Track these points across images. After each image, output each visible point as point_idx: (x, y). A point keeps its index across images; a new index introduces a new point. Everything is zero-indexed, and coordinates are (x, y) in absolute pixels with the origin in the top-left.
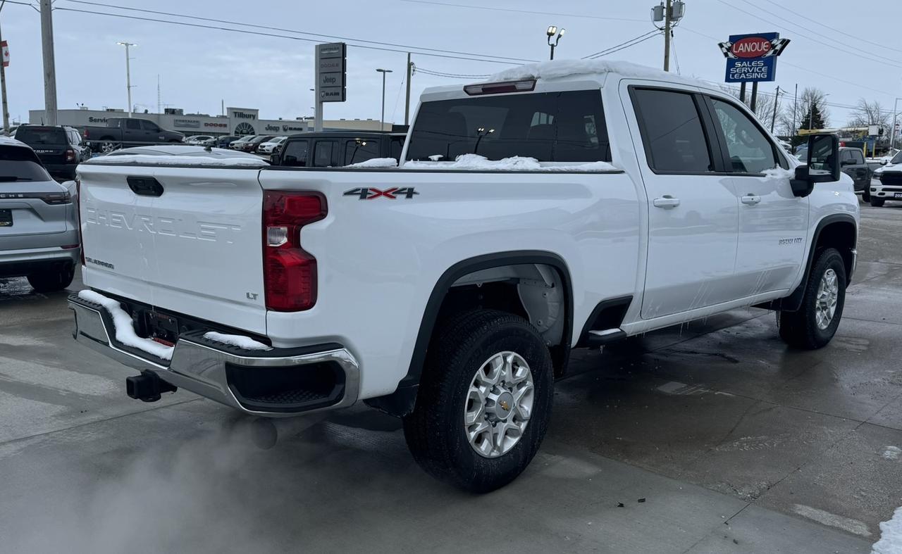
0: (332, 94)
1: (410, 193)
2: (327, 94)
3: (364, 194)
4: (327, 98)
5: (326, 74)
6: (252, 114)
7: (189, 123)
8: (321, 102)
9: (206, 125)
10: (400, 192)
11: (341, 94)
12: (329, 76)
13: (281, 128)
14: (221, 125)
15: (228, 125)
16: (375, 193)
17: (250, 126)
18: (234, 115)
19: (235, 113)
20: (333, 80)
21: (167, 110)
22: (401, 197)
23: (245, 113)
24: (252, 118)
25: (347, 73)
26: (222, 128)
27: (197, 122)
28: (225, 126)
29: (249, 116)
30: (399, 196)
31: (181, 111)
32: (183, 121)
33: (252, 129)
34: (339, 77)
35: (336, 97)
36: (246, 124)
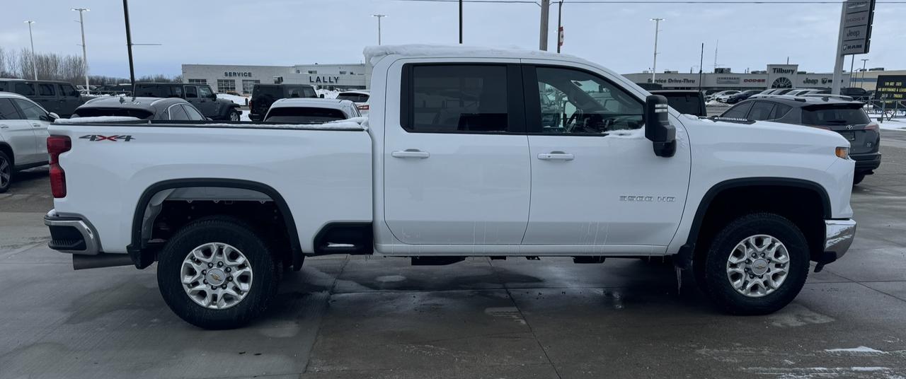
0: (854, 47)
1: (128, 138)
2: (849, 47)
3: (93, 138)
4: (849, 50)
5: (849, 29)
6: (791, 69)
7: (731, 80)
8: (843, 56)
9: (745, 81)
10: (120, 138)
11: (863, 47)
12: (853, 30)
13: (820, 81)
14: (759, 81)
15: (766, 80)
16: (101, 138)
17: (788, 80)
18: (773, 71)
19: (775, 69)
20: (856, 33)
21: (716, 70)
22: (121, 142)
23: (784, 68)
24: (791, 73)
25: (874, 25)
26: (761, 83)
27: (738, 78)
28: (763, 81)
29: (787, 71)
30: (119, 140)
31: (729, 69)
32: (725, 78)
33: (790, 82)
34: (864, 30)
35: (859, 50)
36: (784, 79)
